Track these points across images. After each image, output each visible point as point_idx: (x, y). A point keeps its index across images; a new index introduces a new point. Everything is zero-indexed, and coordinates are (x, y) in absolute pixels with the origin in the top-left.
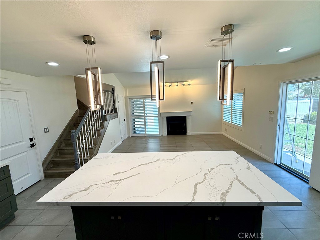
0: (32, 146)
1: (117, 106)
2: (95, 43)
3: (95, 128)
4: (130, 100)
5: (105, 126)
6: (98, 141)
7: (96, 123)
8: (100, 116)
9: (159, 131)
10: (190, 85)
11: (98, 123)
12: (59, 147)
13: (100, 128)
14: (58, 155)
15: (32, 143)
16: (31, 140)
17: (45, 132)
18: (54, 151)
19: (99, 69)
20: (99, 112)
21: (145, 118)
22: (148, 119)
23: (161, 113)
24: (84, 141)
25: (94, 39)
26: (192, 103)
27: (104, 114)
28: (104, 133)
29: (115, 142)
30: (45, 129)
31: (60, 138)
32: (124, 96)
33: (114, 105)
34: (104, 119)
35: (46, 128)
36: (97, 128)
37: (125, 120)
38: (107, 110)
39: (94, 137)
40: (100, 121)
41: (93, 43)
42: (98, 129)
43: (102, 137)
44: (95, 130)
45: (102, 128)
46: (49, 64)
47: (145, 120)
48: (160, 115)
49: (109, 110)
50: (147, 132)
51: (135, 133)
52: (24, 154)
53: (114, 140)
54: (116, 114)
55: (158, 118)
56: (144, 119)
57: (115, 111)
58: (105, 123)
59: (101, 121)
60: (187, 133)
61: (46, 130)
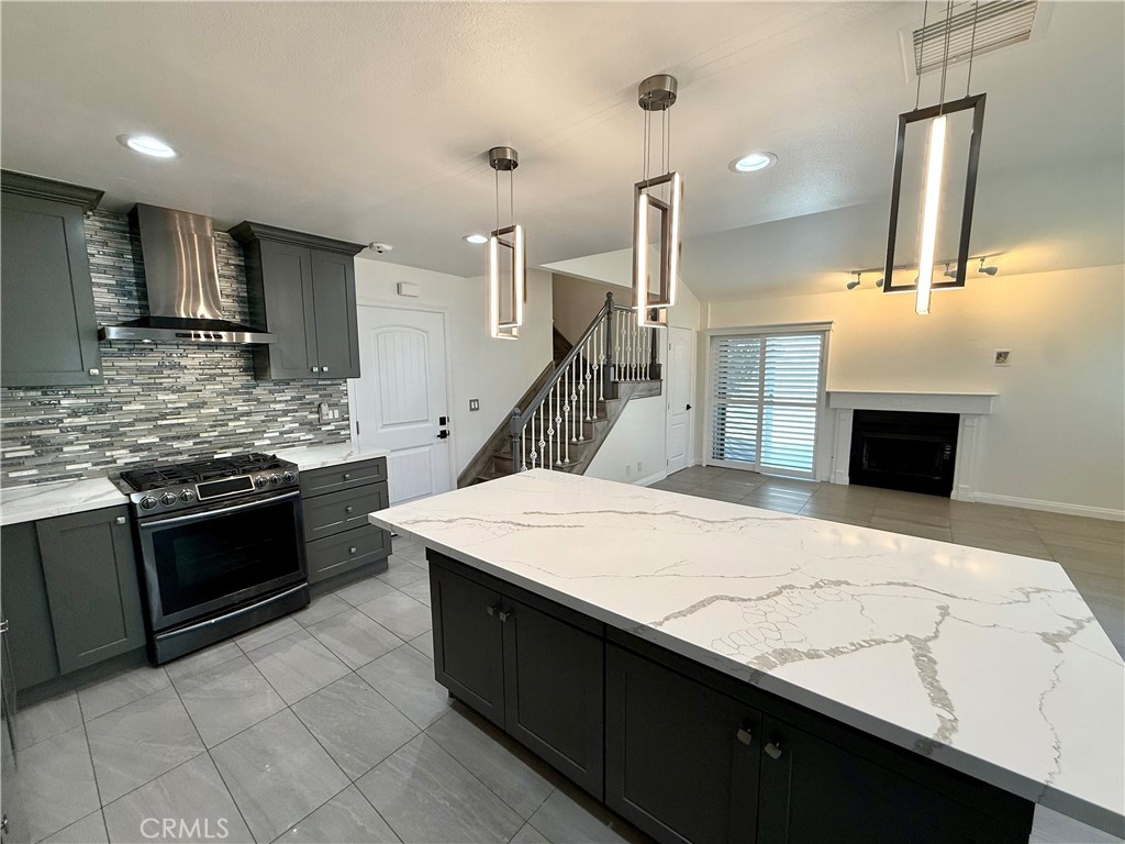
0: (443, 435)
1: (661, 360)
2: (516, 165)
3: (578, 417)
4: (714, 340)
5: (609, 416)
6: (581, 453)
7: (585, 401)
8: (598, 383)
9: (815, 464)
10: (991, 271)
11: (592, 402)
12: (496, 451)
13: (595, 417)
14: (493, 471)
15: (443, 428)
16: (443, 421)
17: (471, 410)
18: (484, 458)
19: (518, 229)
20: (598, 371)
21: (761, 409)
22: (775, 412)
23: (828, 393)
24: (542, 444)
25: (514, 153)
26: (1002, 356)
27: (612, 379)
28: (604, 434)
29: (639, 469)
30: (471, 401)
31: (502, 430)
32: (696, 327)
33: (654, 355)
34: (612, 392)
35: (474, 401)
36: (585, 417)
37: (688, 407)
38: (625, 368)
39: (574, 439)
40: (598, 397)
41: (509, 165)
42: (588, 418)
43: (598, 442)
44: (578, 422)
45: (599, 418)
46: (470, 239)
47: (760, 414)
48: (826, 399)
49: (631, 368)
50: (762, 460)
51: (722, 455)
52: (427, 449)
53: (639, 464)
54: (655, 384)
55: (814, 414)
56: (756, 411)
57: (654, 372)
58: (611, 405)
59: (602, 398)
60: (953, 493)
61: (474, 406)
